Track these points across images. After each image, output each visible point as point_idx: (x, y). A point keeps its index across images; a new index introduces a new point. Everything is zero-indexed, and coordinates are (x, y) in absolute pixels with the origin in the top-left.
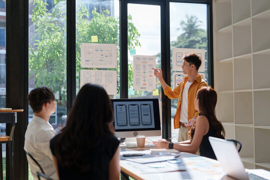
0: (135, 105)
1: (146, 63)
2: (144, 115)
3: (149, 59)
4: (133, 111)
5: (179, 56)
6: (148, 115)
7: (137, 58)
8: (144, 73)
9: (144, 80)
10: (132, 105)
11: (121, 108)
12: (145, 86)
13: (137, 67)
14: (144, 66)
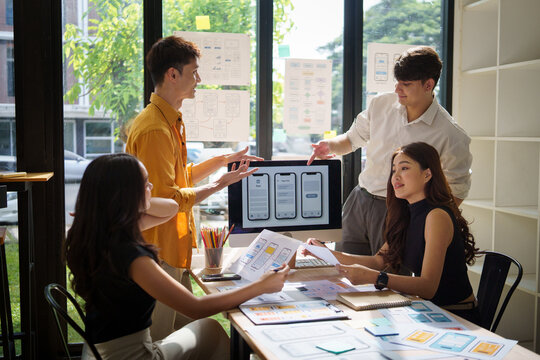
0: (289, 174)
1: (312, 74)
2: (307, 196)
3: (318, 66)
4: (285, 187)
5: (381, 61)
6: (316, 196)
7: (293, 64)
8: (308, 95)
9: (307, 112)
10: (282, 174)
11: (258, 181)
12: (308, 124)
13: (292, 82)
14: (307, 82)
